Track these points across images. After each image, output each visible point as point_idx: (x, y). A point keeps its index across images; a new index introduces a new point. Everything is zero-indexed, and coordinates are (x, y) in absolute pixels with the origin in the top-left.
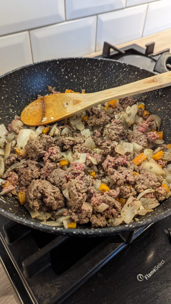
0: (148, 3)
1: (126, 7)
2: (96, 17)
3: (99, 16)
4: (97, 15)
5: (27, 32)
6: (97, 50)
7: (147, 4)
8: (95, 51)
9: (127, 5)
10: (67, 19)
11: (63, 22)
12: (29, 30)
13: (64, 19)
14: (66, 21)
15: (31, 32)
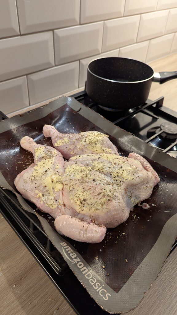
0: (120, 48)
1: (102, 53)
2: (78, 61)
3: (81, 61)
4: (79, 60)
5: (25, 76)
6: (80, 86)
7: (118, 49)
8: (79, 87)
9: (103, 51)
10: (56, 64)
11: (53, 67)
12: (27, 75)
13: (54, 65)
14: (55, 66)
15: (28, 76)
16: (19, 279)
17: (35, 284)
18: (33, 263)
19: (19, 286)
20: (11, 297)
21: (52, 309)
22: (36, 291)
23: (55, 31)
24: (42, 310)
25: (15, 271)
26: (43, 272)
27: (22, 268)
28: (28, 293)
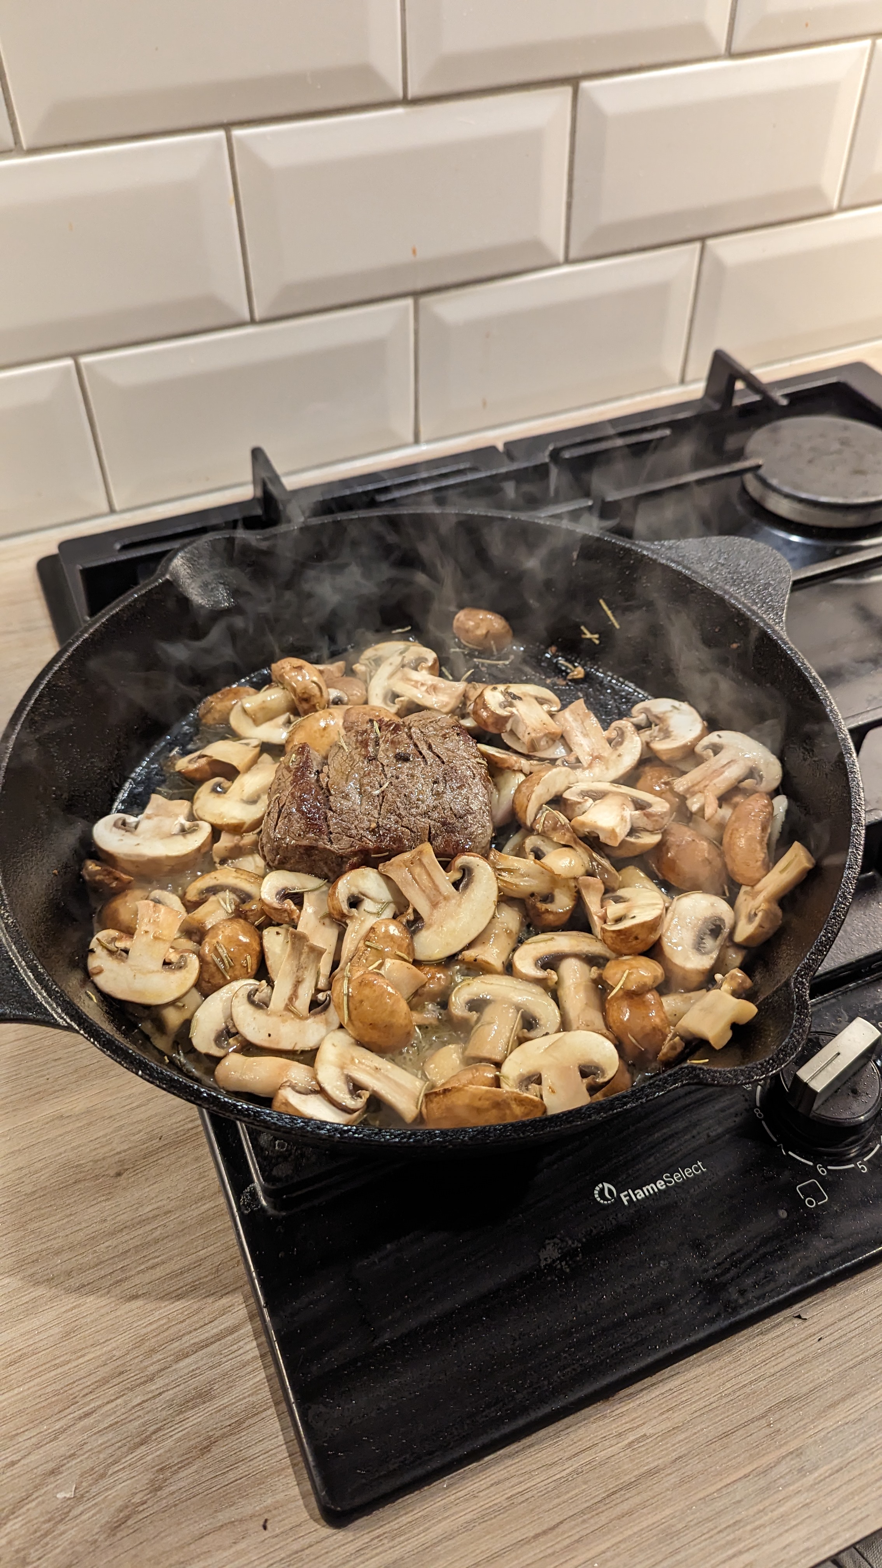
1: (840, 210)
2: (697, 246)
3: (710, 242)
4: (703, 239)
5: (409, 302)
6: (688, 376)
8: (683, 381)
9: (846, 202)
10: (573, 254)
11: (556, 265)
12: (417, 294)
13: (561, 257)
14: (568, 261)
15: (424, 300)
16: (112, 1172)
17: (166, 1213)
18: (186, 1127)
19: (104, 1198)
20: (56, 1233)
21: (194, 1333)
22: (156, 1241)
23: (585, 85)
24: (154, 1326)
25: (105, 1135)
26: (214, 1173)
27: (140, 1131)
28: (127, 1237)
